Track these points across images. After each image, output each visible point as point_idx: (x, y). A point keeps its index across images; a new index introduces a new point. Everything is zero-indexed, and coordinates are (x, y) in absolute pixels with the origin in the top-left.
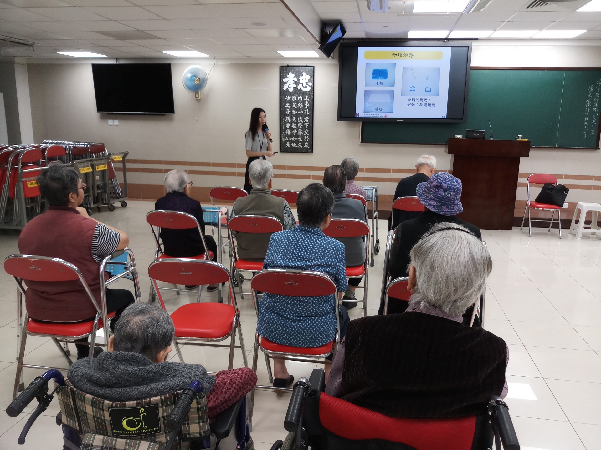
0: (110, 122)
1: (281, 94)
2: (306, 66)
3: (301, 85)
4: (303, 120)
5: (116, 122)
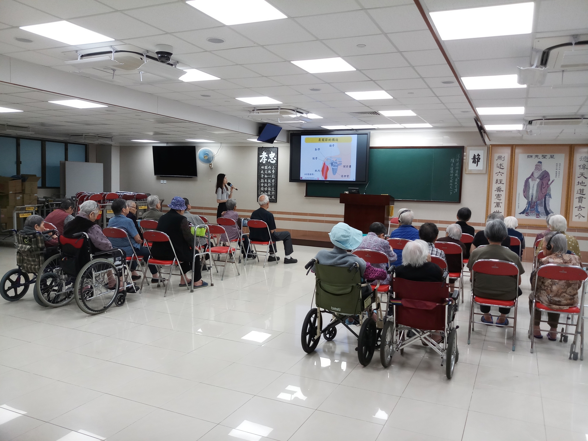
0: (162, 181)
1: (259, 165)
2: (273, 147)
3: (270, 159)
4: (271, 181)
5: (165, 182)
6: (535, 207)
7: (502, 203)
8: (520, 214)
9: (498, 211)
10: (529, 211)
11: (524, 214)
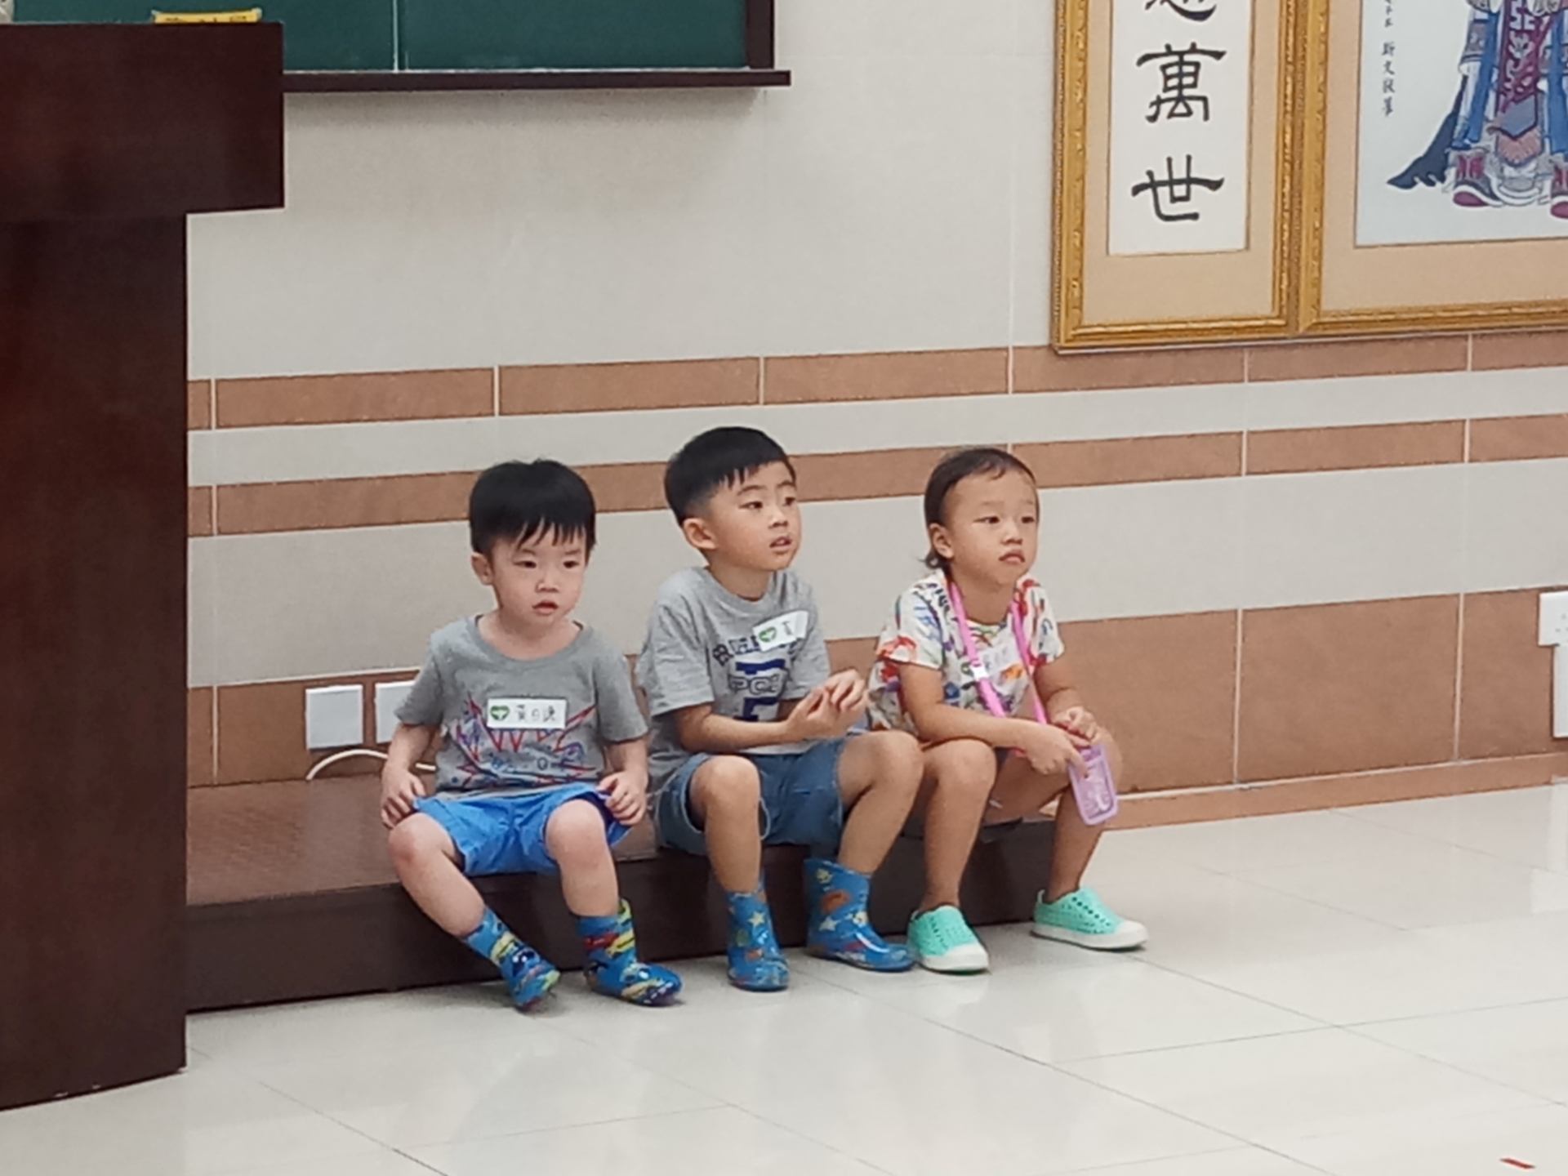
6: (1543, 85)
7: (1218, 55)
8: (1404, 181)
9: (1180, 173)
10: (1488, 141)
11: (1442, 179)
